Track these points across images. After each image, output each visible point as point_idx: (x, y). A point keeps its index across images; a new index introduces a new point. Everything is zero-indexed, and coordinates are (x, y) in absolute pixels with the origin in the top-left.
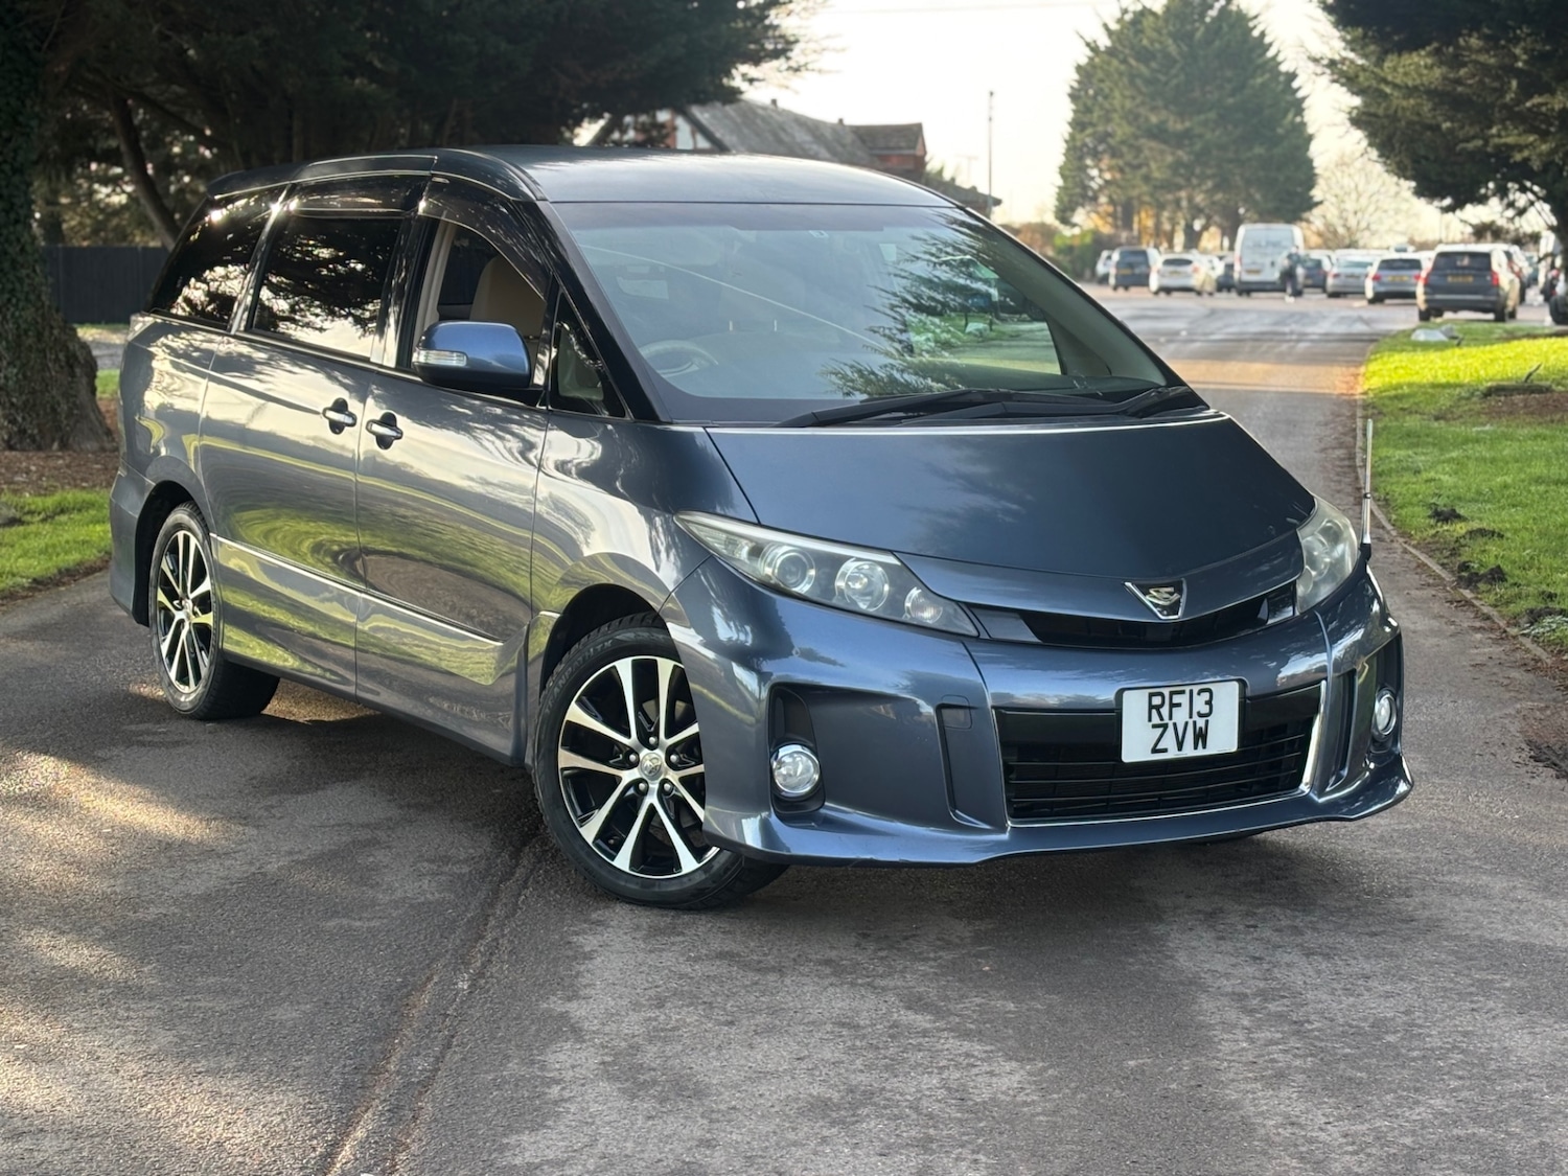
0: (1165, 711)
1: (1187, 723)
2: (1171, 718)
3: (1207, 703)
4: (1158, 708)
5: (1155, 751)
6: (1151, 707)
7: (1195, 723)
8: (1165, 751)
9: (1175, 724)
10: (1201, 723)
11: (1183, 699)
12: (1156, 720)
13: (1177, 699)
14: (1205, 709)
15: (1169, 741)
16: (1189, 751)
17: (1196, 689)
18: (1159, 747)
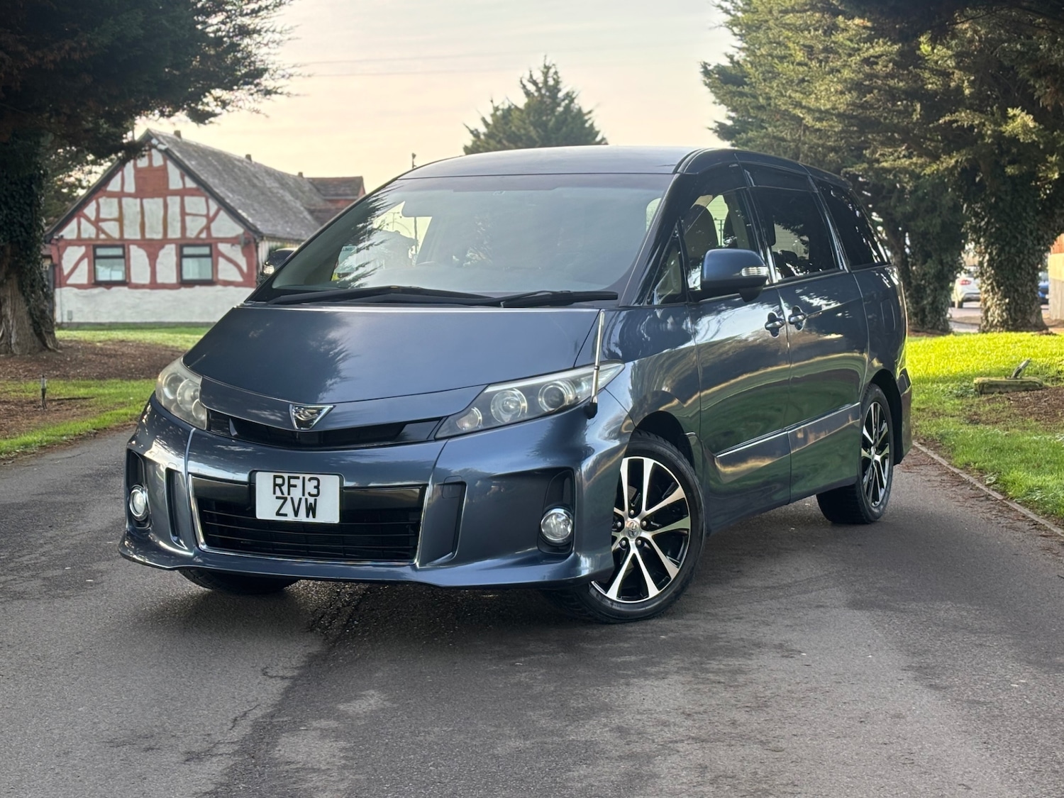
0: (285, 488)
1: (300, 499)
2: (289, 494)
3: (315, 487)
4: (280, 486)
5: (278, 514)
6: (275, 485)
7: (306, 500)
8: (286, 515)
9: (292, 498)
10: (311, 500)
11: (299, 483)
12: (278, 493)
13: (293, 482)
14: (314, 492)
15: (288, 509)
16: (302, 517)
17: (308, 477)
18: (281, 512)
